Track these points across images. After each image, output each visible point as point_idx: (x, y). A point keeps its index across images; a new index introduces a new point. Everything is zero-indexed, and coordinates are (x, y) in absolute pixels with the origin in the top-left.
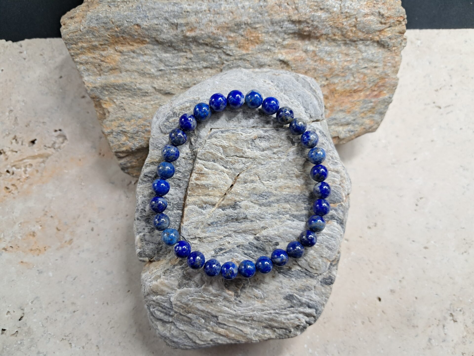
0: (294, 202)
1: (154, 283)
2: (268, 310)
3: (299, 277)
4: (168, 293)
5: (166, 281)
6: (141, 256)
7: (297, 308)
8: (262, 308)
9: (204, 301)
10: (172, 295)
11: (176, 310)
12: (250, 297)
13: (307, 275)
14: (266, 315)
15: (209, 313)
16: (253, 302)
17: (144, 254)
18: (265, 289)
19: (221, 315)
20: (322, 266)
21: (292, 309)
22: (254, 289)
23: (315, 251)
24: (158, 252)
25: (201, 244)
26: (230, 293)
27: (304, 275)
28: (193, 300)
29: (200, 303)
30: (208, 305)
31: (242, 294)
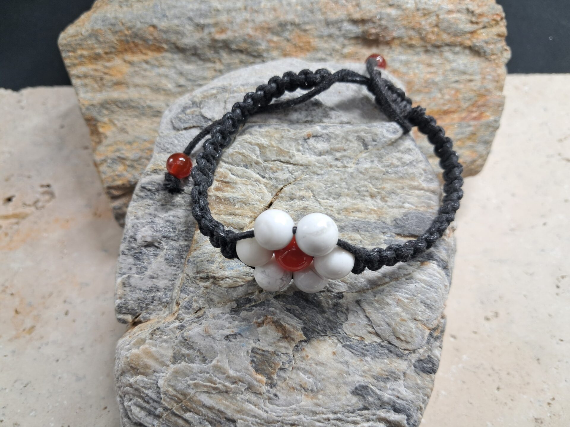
0: (367, 231)
1: (135, 351)
2: (323, 413)
3: (377, 355)
4: (154, 371)
5: (153, 349)
6: (120, 312)
7: (374, 411)
8: (314, 409)
9: (215, 389)
10: (161, 374)
11: (166, 405)
12: (293, 388)
13: (391, 351)
14: (320, 421)
15: (222, 412)
16: (298, 397)
17: (126, 308)
18: (320, 374)
19: (242, 419)
20: (416, 337)
21: (366, 412)
22: (301, 374)
23: (404, 309)
24: (147, 304)
25: (216, 289)
26: (260, 377)
27: (387, 352)
28: (196, 386)
29: (207, 392)
30: (220, 397)
31: (279, 383)
